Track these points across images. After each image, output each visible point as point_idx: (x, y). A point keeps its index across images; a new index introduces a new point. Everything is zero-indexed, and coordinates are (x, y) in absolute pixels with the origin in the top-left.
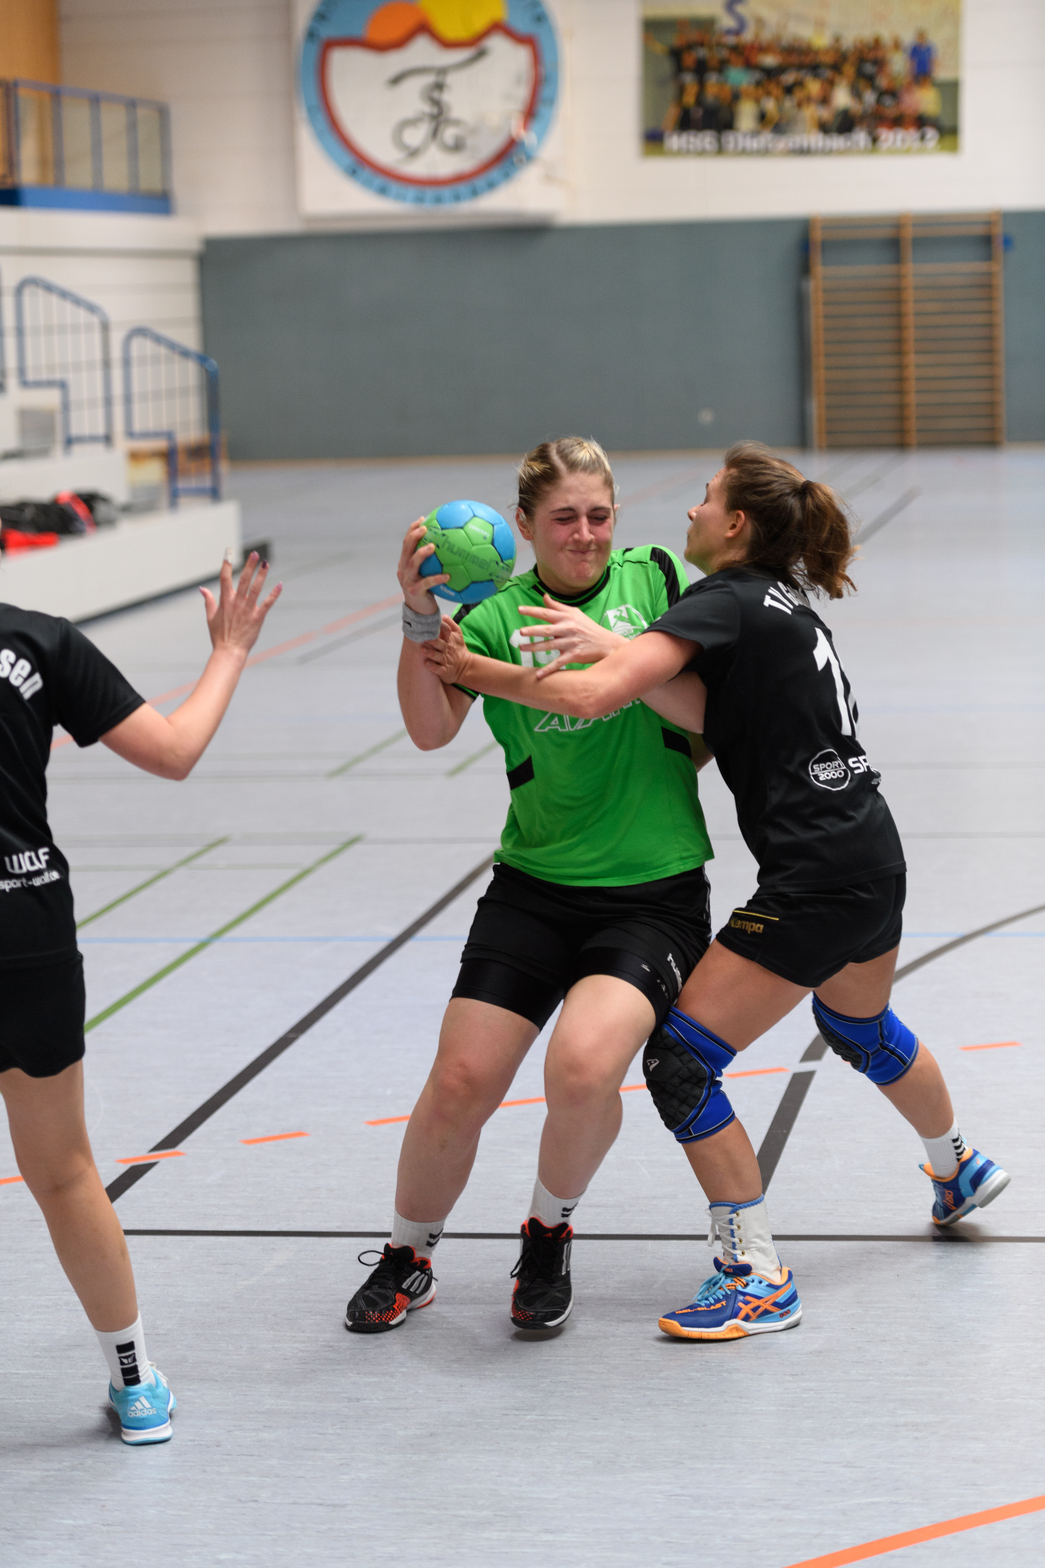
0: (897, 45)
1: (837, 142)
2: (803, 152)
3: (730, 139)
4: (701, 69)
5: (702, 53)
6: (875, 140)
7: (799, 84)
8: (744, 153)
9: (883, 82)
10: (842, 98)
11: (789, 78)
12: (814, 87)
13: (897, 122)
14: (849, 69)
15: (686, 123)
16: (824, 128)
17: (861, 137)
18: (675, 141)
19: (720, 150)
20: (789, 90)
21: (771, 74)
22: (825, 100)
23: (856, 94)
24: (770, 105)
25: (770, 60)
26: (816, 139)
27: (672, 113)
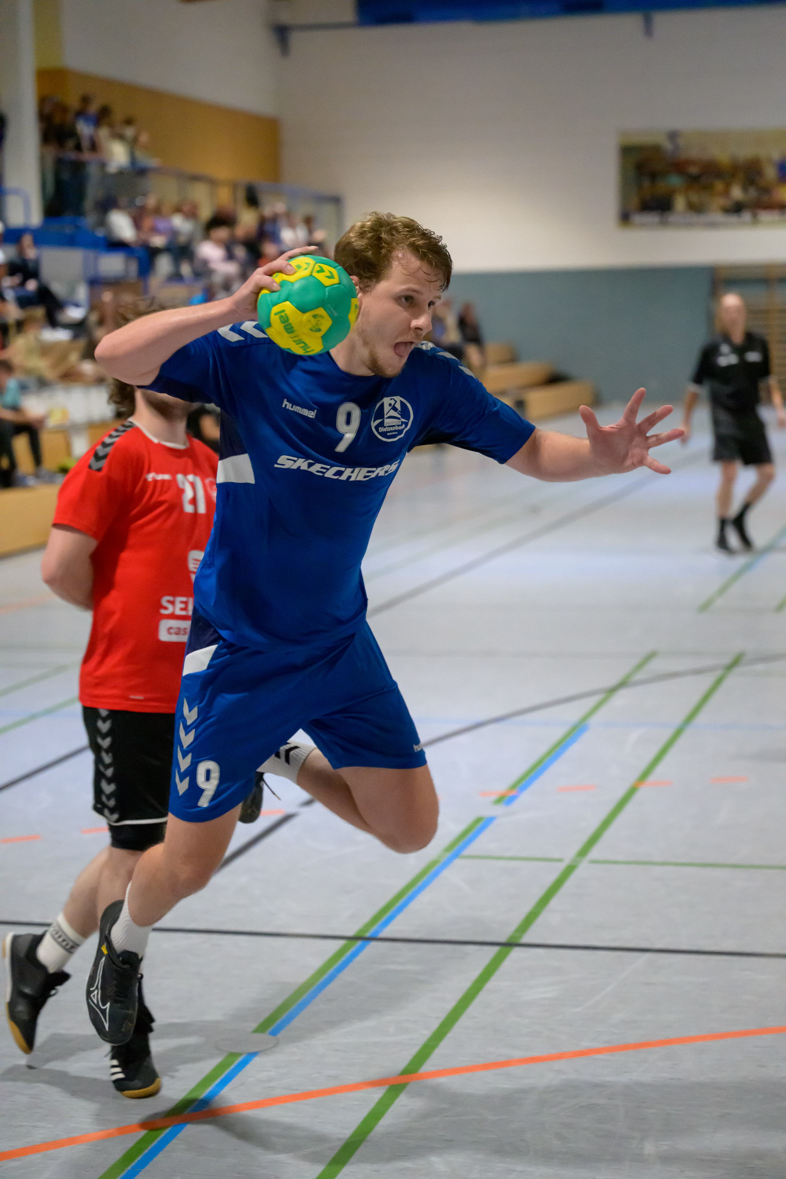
0: (770, 161)
1: (733, 219)
2: (713, 225)
3: (672, 218)
5: (656, 167)
6: (755, 216)
7: (711, 185)
8: (679, 226)
9: (761, 183)
10: (737, 193)
11: (705, 180)
12: (719, 186)
13: (769, 207)
14: (741, 176)
15: (645, 207)
16: (726, 211)
17: (747, 216)
18: (638, 218)
19: (664, 224)
20: (705, 188)
21: (694, 179)
22: (726, 192)
23: (745, 189)
24: (695, 198)
25: (693, 170)
26: (719, 217)
27: (635, 201)
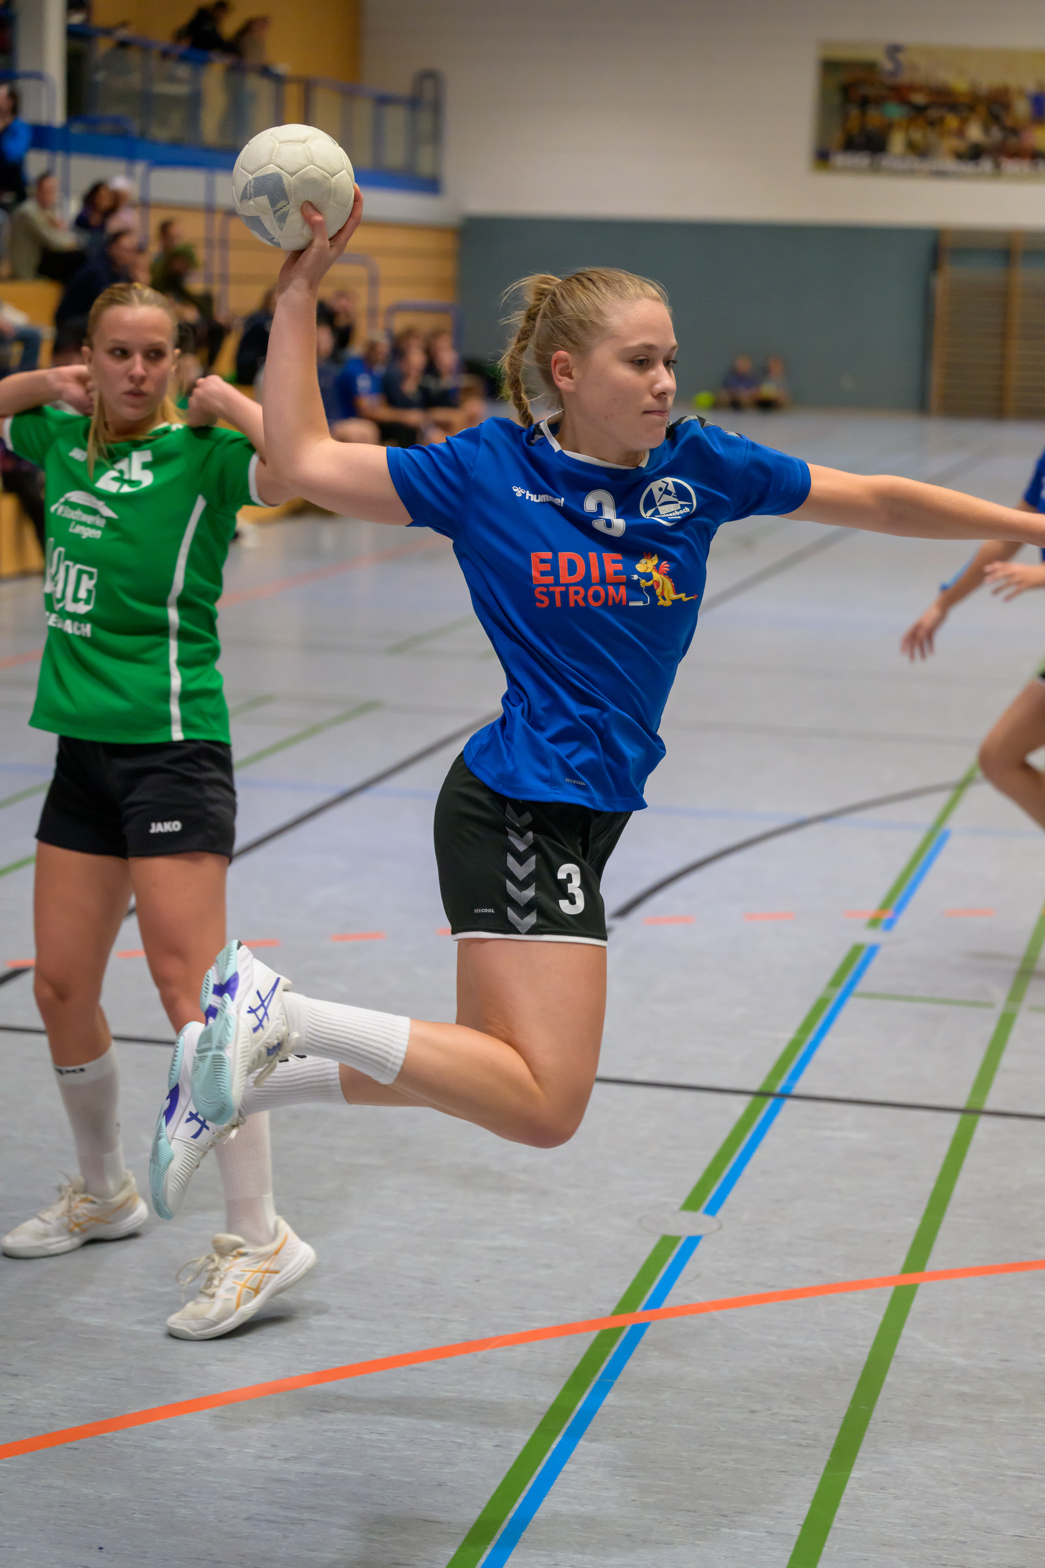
0: (1021, 92)
1: (968, 168)
2: (940, 174)
3: (886, 162)
4: (865, 103)
5: (868, 91)
6: (997, 166)
7: (941, 121)
8: (895, 173)
9: (1009, 122)
10: (975, 133)
11: (933, 113)
12: (952, 122)
13: (1017, 154)
14: (982, 110)
15: (851, 145)
16: (960, 156)
17: (986, 165)
18: (840, 159)
19: (875, 169)
20: (932, 124)
21: (919, 110)
22: (960, 133)
23: (986, 130)
25: (919, 99)
26: (950, 164)
27: (837, 137)
